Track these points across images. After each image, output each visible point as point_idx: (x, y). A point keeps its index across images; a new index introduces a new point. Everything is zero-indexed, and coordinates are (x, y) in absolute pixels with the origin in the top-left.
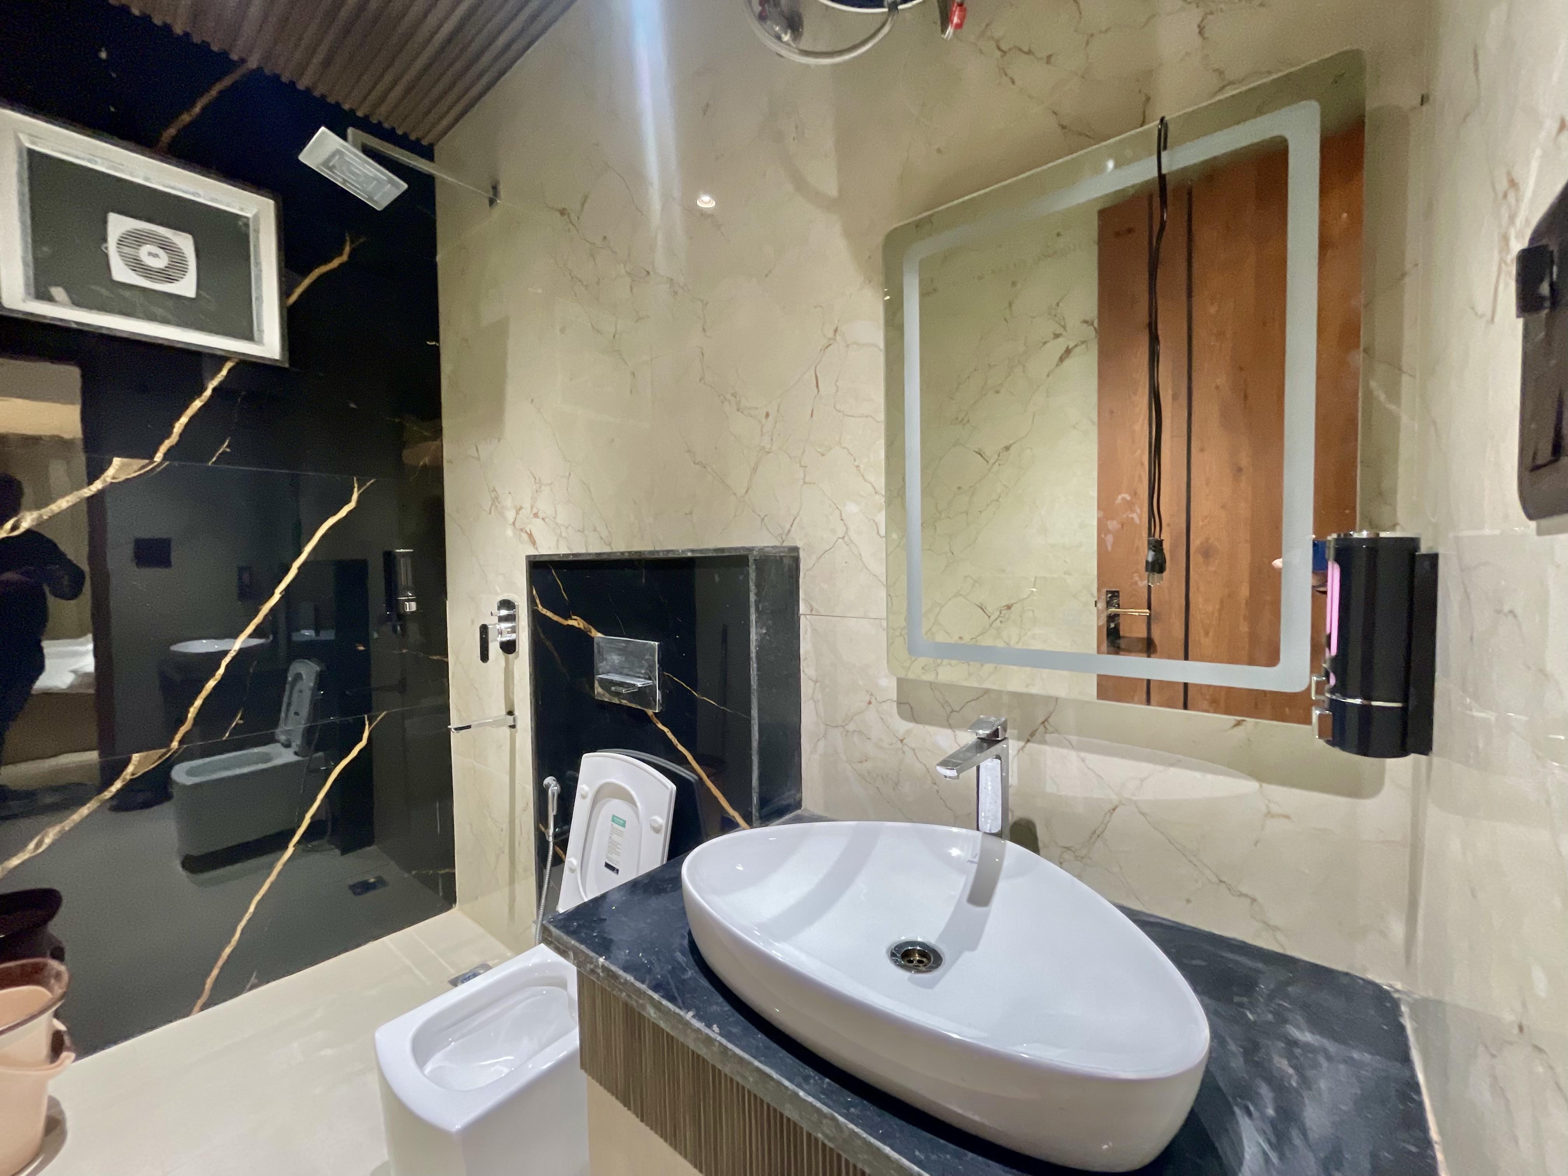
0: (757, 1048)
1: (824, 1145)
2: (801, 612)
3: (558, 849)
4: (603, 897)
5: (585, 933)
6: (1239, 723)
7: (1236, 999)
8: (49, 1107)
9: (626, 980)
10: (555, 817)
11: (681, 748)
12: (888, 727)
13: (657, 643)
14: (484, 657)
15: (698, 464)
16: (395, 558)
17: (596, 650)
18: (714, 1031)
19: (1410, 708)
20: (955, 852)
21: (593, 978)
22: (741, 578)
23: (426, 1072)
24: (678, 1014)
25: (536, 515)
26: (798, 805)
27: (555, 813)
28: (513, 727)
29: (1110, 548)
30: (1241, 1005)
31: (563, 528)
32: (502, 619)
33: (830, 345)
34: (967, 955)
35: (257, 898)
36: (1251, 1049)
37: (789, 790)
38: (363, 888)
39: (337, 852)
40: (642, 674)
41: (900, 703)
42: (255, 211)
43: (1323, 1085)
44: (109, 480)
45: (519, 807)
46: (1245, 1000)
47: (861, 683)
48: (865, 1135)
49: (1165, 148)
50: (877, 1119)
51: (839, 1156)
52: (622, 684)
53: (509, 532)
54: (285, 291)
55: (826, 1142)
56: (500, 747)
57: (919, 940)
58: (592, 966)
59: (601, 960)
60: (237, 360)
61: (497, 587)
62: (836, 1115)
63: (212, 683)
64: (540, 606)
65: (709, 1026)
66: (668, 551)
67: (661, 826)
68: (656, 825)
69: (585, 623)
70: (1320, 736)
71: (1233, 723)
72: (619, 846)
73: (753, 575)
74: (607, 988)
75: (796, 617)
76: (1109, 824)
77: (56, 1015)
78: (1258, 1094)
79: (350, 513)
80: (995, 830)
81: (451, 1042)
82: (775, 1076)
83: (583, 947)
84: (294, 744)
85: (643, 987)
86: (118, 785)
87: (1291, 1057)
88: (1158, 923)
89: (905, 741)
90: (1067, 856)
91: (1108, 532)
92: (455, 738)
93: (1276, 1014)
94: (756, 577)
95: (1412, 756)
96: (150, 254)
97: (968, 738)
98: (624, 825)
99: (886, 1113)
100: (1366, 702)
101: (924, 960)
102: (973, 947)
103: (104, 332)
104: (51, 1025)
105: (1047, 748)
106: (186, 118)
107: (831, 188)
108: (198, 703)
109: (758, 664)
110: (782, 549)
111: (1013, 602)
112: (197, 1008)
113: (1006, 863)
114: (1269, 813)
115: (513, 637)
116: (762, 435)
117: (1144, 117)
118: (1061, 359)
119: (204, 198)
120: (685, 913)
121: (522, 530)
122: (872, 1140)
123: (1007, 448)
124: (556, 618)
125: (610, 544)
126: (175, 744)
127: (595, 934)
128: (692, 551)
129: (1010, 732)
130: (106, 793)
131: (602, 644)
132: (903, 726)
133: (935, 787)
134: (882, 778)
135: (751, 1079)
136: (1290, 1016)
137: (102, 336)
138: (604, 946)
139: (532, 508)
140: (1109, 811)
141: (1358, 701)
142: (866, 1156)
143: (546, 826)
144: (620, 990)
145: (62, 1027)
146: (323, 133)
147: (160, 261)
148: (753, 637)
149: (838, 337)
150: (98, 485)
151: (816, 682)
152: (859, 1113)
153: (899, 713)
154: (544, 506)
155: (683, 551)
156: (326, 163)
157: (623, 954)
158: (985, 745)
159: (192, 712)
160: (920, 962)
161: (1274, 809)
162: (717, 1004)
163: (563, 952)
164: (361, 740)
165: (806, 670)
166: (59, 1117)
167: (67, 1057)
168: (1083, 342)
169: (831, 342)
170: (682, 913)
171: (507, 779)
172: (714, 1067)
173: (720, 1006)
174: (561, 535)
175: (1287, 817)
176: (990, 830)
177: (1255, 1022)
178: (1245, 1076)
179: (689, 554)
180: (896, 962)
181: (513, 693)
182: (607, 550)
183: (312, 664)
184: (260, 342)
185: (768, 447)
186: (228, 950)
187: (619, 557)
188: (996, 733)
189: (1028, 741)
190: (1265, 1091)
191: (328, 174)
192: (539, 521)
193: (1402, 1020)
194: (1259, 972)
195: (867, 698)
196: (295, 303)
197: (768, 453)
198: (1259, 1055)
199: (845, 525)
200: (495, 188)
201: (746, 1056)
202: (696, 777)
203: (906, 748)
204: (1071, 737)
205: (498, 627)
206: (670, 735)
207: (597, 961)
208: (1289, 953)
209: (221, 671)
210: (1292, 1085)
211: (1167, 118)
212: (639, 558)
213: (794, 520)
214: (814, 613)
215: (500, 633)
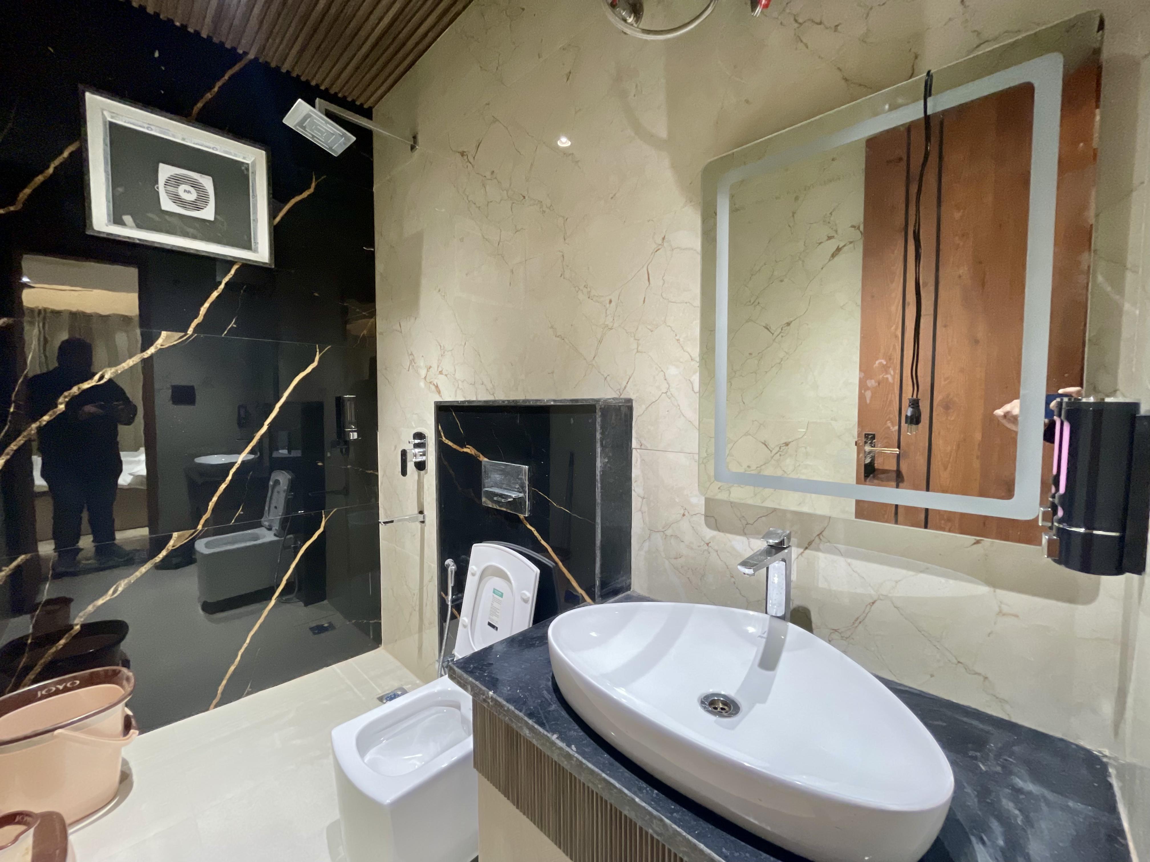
0: (604, 764)
1: (652, 838)
2: (633, 446)
3: (454, 610)
4: (491, 647)
5: (479, 673)
6: (978, 542)
7: (971, 753)
8: (122, 765)
9: (508, 708)
10: (453, 588)
11: (543, 542)
12: (697, 534)
13: (527, 467)
14: (404, 472)
15: (558, 337)
16: (344, 401)
17: (483, 470)
18: (572, 750)
19: (1127, 538)
20: (751, 630)
21: (485, 705)
22: (590, 421)
23: (366, 761)
24: (546, 736)
25: (441, 373)
26: (628, 588)
27: (452, 585)
28: (423, 522)
29: (868, 401)
30: (975, 758)
31: (460, 382)
32: (416, 446)
33: (659, 249)
34: (758, 707)
35: (252, 633)
36: (984, 793)
37: (622, 577)
38: (319, 629)
39: (301, 604)
40: (516, 488)
41: (707, 516)
42: (253, 159)
43: (1043, 825)
44: (159, 347)
45: (426, 578)
46: (978, 754)
47: (677, 500)
48: (684, 834)
49: (930, 95)
50: (693, 823)
51: (664, 846)
52: (501, 496)
53: (422, 384)
54: (272, 215)
55: (655, 836)
56: (414, 536)
57: (723, 693)
58: (484, 697)
59: (491, 693)
60: (240, 264)
61: (413, 423)
62: (663, 817)
63: (223, 486)
64: (444, 438)
65: (569, 746)
66: (537, 401)
67: (529, 598)
68: (525, 598)
69: (476, 451)
70: (1049, 555)
71: (974, 541)
72: (498, 611)
73: (599, 420)
74: (495, 713)
75: (629, 449)
76: (869, 614)
77: (127, 705)
78: (990, 827)
79: (313, 369)
80: (780, 614)
81: (383, 740)
82: (618, 785)
83: (477, 683)
84: (274, 528)
85: (521, 714)
86: (164, 553)
87: (1017, 802)
88: (906, 691)
89: (710, 545)
90: (836, 636)
91: (867, 388)
92: (383, 529)
93: (1003, 767)
94: (601, 421)
95: (1128, 575)
96: (185, 191)
97: (760, 545)
98: (501, 596)
99: (701, 819)
100: (1088, 531)
101: (726, 707)
102: (763, 700)
103: (156, 245)
104: (123, 710)
105: (820, 555)
106: (209, 96)
107: (663, 133)
108: (215, 499)
109: (601, 484)
110: (620, 401)
111: (790, 440)
112: (212, 706)
113: (788, 639)
114: (1000, 612)
115: (423, 458)
116: (606, 316)
117: (913, 70)
118: (833, 256)
119: (220, 151)
120: (549, 662)
121: (431, 383)
122: (690, 838)
123: (788, 324)
124: (455, 446)
125: (493, 394)
126: (200, 527)
127: (486, 674)
128: (554, 401)
129: (794, 540)
130: (156, 558)
131: (488, 467)
132: (709, 533)
133: (733, 580)
134: (692, 571)
135: (600, 786)
136: (1016, 770)
137: (156, 248)
138: (493, 684)
139: (438, 367)
140: (870, 604)
141: (1082, 530)
142: (685, 849)
143: (446, 594)
144: (504, 715)
145: (130, 713)
146: (300, 103)
147: (192, 196)
148: (599, 464)
149: (665, 244)
150: (152, 350)
151: (643, 498)
152: (680, 817)
153: (706, 523)
154: (447, 366)
155: (548, 401)
156: (301, 124)
157: (506, 690)
158: (774, 550)
159: (211, 505)
160: (722, 709)
161: (1005, 609)
162: (575, 730)
163: (463, 686)
164: (319, 528)
165: (636, 489)
166: (128, 772)
167: (133, 733)
168: (851, 243)
169: (660, 247)
170: (548, 662)
171: (418, 558)
172: (571, 774)
173: (576, 732)
174: (458, 387)
175: (1016, 616)
176: (776, 613)
177: (986, 772)
178: (979, 813)
179: (552, 403)
180: (705, 708)
181: (423, 499)
182: (490, 398)
183: (286, 474)
184: (256, 251)
185: (610, 325)
186: (232, 668)
187: (501, 404)
188: (782, 542)
189: (806, 548)
190: (995, 825)
191: (302, 132)
192: (443, 377)
193: (1109, 779)
194: (988, 732)
195: (682, 512)
196: (279, 222)
197: (611, 329)
198: (991, 798)
199: (668, 383)
200: (415, 138)
201: (596, 770)
202: (553, 564)
203: (710, 549)
204: (840, 546)
205: (413, 451)
206: (536, 533)
207: (488, 694)
208: (1014, 720)
209: (229, 478)
210: (1017, 822)
211: (932, 72)
212: (515, 405)
213: (629, 379)
214: (643, 447)
215: (414, 455)
